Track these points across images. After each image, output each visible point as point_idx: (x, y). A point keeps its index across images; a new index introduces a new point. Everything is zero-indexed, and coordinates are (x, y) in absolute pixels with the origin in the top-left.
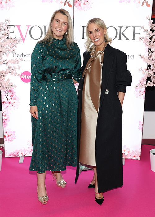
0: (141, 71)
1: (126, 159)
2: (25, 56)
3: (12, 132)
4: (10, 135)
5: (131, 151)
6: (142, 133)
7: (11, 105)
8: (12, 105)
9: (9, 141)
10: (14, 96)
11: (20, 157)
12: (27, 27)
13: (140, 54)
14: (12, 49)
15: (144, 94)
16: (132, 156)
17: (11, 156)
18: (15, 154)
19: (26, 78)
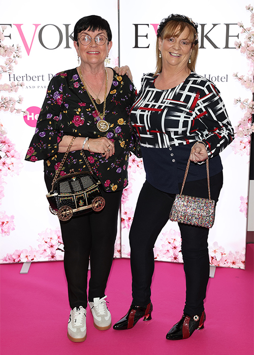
0: (239, 104)
1: (218, 268)
2: (32, 78)
3: (8, 217)
4: (6, 223)
5: (227, 252)
6: (246, 218)
7: (6, 168)
8: (9, 168)
9: (3, 234)
10: (12, 152)
11: (23, 263)
12: (34, 26)
13: (235, 73)
14: (9, 67)
15: (248, 147)
16: (229, 261)
17: (6, 261)
18: (14, 257)
19: (33, 119)
